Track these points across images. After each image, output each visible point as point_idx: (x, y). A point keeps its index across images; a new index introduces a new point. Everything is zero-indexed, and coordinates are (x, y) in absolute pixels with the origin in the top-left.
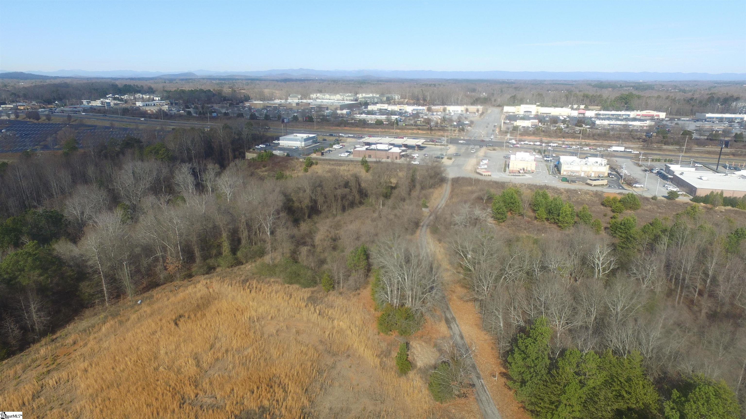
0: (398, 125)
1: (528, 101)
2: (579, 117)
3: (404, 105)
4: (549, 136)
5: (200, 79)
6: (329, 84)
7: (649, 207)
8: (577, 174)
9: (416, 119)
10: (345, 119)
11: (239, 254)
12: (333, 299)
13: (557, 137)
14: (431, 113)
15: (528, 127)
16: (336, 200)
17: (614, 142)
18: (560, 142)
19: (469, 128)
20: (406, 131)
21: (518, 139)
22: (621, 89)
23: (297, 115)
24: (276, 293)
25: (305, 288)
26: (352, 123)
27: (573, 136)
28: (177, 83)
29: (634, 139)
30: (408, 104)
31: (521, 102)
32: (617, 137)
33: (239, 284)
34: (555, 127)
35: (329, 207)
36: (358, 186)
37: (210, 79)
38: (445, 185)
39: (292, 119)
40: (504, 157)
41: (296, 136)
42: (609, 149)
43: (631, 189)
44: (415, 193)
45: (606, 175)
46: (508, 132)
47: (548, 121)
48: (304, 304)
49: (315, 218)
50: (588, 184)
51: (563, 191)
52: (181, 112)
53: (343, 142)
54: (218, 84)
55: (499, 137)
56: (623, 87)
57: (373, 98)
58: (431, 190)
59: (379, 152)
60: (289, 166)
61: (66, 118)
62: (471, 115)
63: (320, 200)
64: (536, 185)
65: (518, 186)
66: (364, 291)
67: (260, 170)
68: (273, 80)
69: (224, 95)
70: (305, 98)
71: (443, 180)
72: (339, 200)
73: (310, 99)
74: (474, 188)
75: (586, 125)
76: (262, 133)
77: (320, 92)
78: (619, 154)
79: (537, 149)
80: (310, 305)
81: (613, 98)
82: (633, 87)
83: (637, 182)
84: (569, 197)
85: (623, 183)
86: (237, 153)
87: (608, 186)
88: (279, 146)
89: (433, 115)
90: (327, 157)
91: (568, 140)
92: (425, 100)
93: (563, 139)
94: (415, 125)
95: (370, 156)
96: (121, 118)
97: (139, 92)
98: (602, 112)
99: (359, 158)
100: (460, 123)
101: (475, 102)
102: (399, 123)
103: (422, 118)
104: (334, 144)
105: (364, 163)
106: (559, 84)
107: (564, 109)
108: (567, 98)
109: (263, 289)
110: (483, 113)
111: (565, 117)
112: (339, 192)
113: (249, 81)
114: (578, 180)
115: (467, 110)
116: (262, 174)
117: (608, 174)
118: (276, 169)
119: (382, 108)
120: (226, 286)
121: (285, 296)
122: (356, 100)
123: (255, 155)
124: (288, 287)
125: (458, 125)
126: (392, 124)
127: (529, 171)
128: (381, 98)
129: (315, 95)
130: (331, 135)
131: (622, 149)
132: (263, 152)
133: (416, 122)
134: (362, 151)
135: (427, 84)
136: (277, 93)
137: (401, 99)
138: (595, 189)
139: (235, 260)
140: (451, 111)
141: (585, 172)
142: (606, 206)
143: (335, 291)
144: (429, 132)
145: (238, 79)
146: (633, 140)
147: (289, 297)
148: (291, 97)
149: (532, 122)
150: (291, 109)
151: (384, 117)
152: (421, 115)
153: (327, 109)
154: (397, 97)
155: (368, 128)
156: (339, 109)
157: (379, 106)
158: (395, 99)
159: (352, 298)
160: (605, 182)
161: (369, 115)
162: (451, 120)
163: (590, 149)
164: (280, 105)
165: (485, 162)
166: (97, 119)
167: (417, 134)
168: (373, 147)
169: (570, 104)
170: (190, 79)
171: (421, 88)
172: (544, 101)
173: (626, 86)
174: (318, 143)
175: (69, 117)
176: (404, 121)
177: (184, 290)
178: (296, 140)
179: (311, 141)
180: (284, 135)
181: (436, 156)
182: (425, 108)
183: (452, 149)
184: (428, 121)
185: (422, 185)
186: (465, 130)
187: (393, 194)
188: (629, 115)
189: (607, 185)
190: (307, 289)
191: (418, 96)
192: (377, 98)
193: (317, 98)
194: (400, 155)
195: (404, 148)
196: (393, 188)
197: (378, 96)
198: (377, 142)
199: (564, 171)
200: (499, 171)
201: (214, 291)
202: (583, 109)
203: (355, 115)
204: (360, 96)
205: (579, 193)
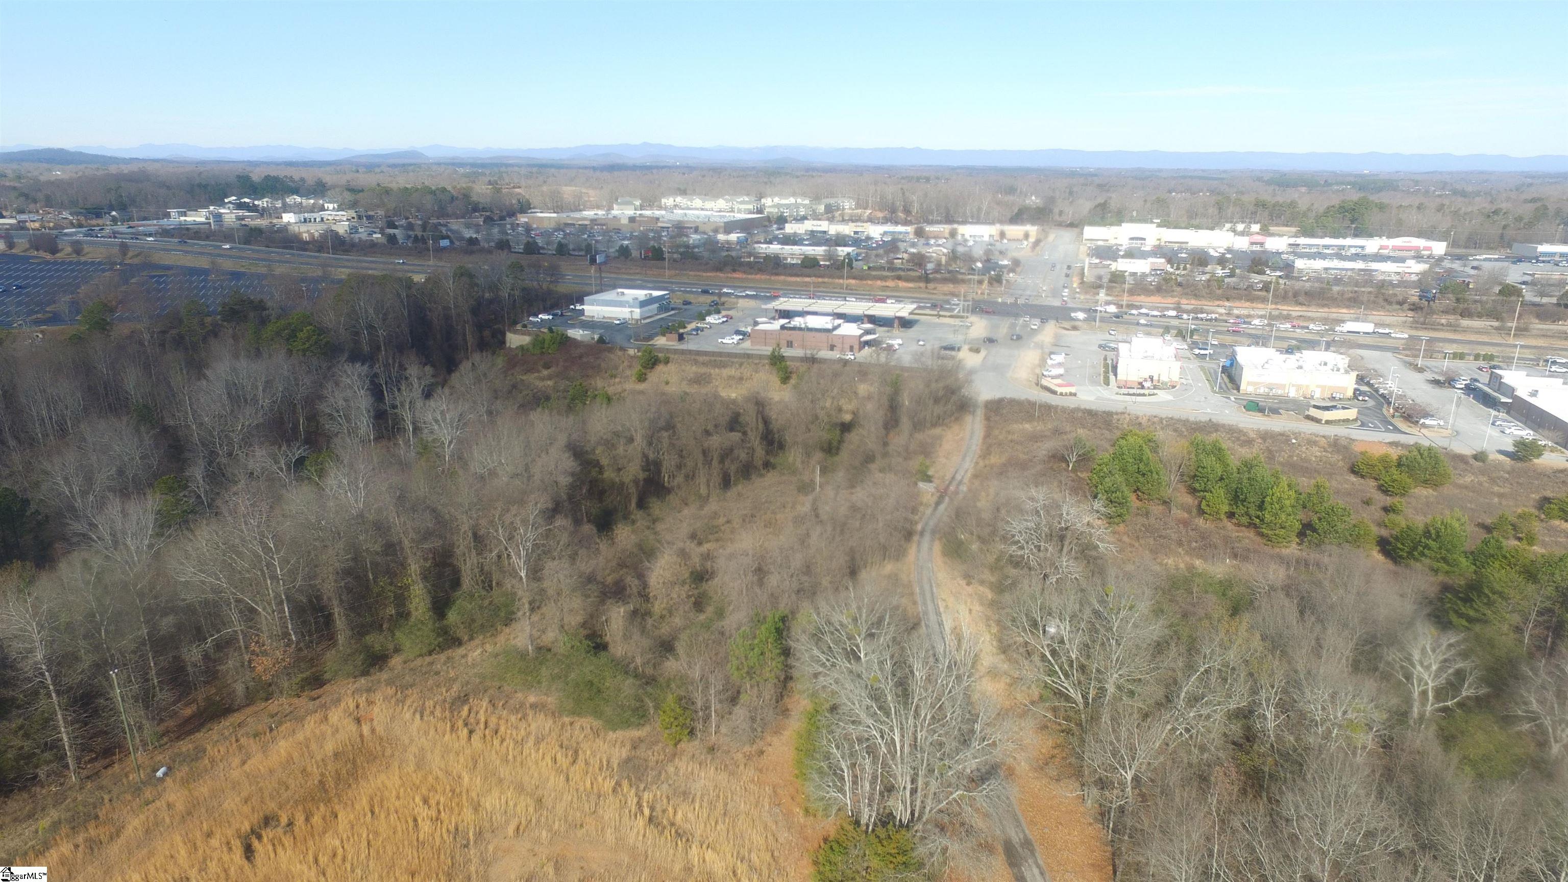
0: (852, 268)
1: (1135, 214)
2: (1252, 252)
3: (863, 222)
4: (1195, 295)
5: (432, 164)
6: (704, 176)
7: (1468, 479)
8: (1280, 392)
9: (892, 255)
10: (734, 254)
11: (452, 616)
12: (690, 769)
13: (1212, 296)
14: (922, 241)
15: (1144, 275)
16: (708, 462)
17: (1344, 311)
18: (1222, 311)
19: (1011, 275)
20: (870, 282)
21: (1124, 303)
22: (1326, 189)
23: (627, 246)
24: (538, 742)
25: (615, 730)
26: (749, 262)
27: (1248, 294)
28: (382, 172)
29: (1390, 303)
30: (870, 220)
31: (1119, 217)
32: (1349, 299)
33: (444, 710)
34: (1204, 273)
35: (690, 477)
36: (761, 426)
37: (454, 164)
38: (968, 419)
39: (617, 254)
40: (1100, 346)
41: (623, 294)
42: (1337, 328)
43: (1417, 433)
44: (899, 440)
45: (1350, 393)
46: (1100, 287)
47: (1184, 260)
48: (609, 785)
49: (656, 507)
50: (1309, 418)
51: (1252, 435)
52: (374, 236)
53: (729, 309)
54: (466, 175)
55: (1082, 297)
56: (1331, 185)
57: (797, 206)
58: (937, 431)
59: (813, 334)
60: (603, 365)
61: (116, 250)
62: (1013, 245)
63: (669, 462)
64: (1188, 421)
65: (1144, 421)
66: (775, 740)
67: (536, 374)
68: (586, 168)
69: (475, 198)
70: (651, 207)
71: (964, 407)
72: (715, 463)
73: (660, 208)
74: (1039, 427)
75: (1274, 269)
76: (545, 286)
77: (683, 192)
78: (1362, 340)
79: (1174, 327)
80: (625, 784)
81: (1321, 210)
82: (1354, 184)
83: (1427, 415)
84: (1270, 451)
85: (1393, 416)
86: (487, 333)
87: (1359, 423)
88: (583, 318)
89: (928, 244)
90: (691, 345)
91: (1237, 304)
92: (907, 211)
93: (1227, 304)
94: (890, 269)
95: (790, 344)
96: (240, 249)
97: (296, 191)
98: (1302, 241)
99: (764, 348)
100: (989, 263)
101: (1017, 218)
102: (855, 264)
103: (906, 252)
104: (709, 313)
105: (776, 360)
106: (1192, 177)
107: (1217, 232)
108: (1220, 209)
109: (502, 729)
110: (1037, 242)
111: (1222, 251)
112: (716, 441)
113: (535, 170)
114: (1282, 406)
115: (1002, 235)
116: (540, 384)
117: (1354, 393)
118: (572, 373)
119: (815, 229)
120: (408, 716)
121: (559, 756)
122: (760, 211)
123: (525, 340)
124: (571, 724)
125: (985, 270)
126: (839, 267)
127: (1166, 384)
128: (814, 207)
129: (671, 200)
130: (705, 292)
131: (1369, 327)
132: (546, 330)
133: (891, 262)
134: (772, 332)
135: (912, 178)
136: (592, 195)
137: (856, 208)
138: (1331, 431)
139: (438, 635)
140: (967, 236)
141: (1299, 387)
142: (1362, 477)
143: (697, 743)
144: (922, 285)
145: (512, 165)
146: (1387, 307)
147: (570, 759)
148: (618, 204)
149: (1152, 263)
150: (618, 231)
151: (819, 251)
152: (902, 246)
153: (696, 230)
154: (848, 205)
155: (785, 275)
156: (721, 230)
157: (809, 225)
158: (844, 209)
159: (742, 767)
160: (1352, 414)
161: (787, 244)
162: (969, 259)
163: (1294, 327)
164: (594, 221)
165: (1059, 358)
166: (187, 252)
167: (897, 289)
168: (797, 321)
169: (1227, 222)
170: (411, 165)
171: (900, 186)
172: (1168, 215)
173: (1337, 184)
174: (673, 309)
175: (124, 248)
176: (866, 259)
177: (294, 731)
178: (621, 304)
179: (657, 305)
180: (597, 292)
181: (944, 344)
182: (910, 229)
183: (979, 327)
184: (919, 260)
185: (916, 419)
186: (1004, 282)
187: (845, 445)
188: (1363, 247)
189: (1356, 420)
190: (620, 734)
191: (893, 203)
192: (804, 206)
193: (675, 206)
194: (860, 342)
195: (869, 326)
196: (846, 428)
197: (807, 202)
198: (805, 309)
199: (1249, 383)
200: (1094, 382)
201: (373, 731)
202: (1258, 233)
203: (756, 245)
204: (767, 202)
205: (1294, 441)
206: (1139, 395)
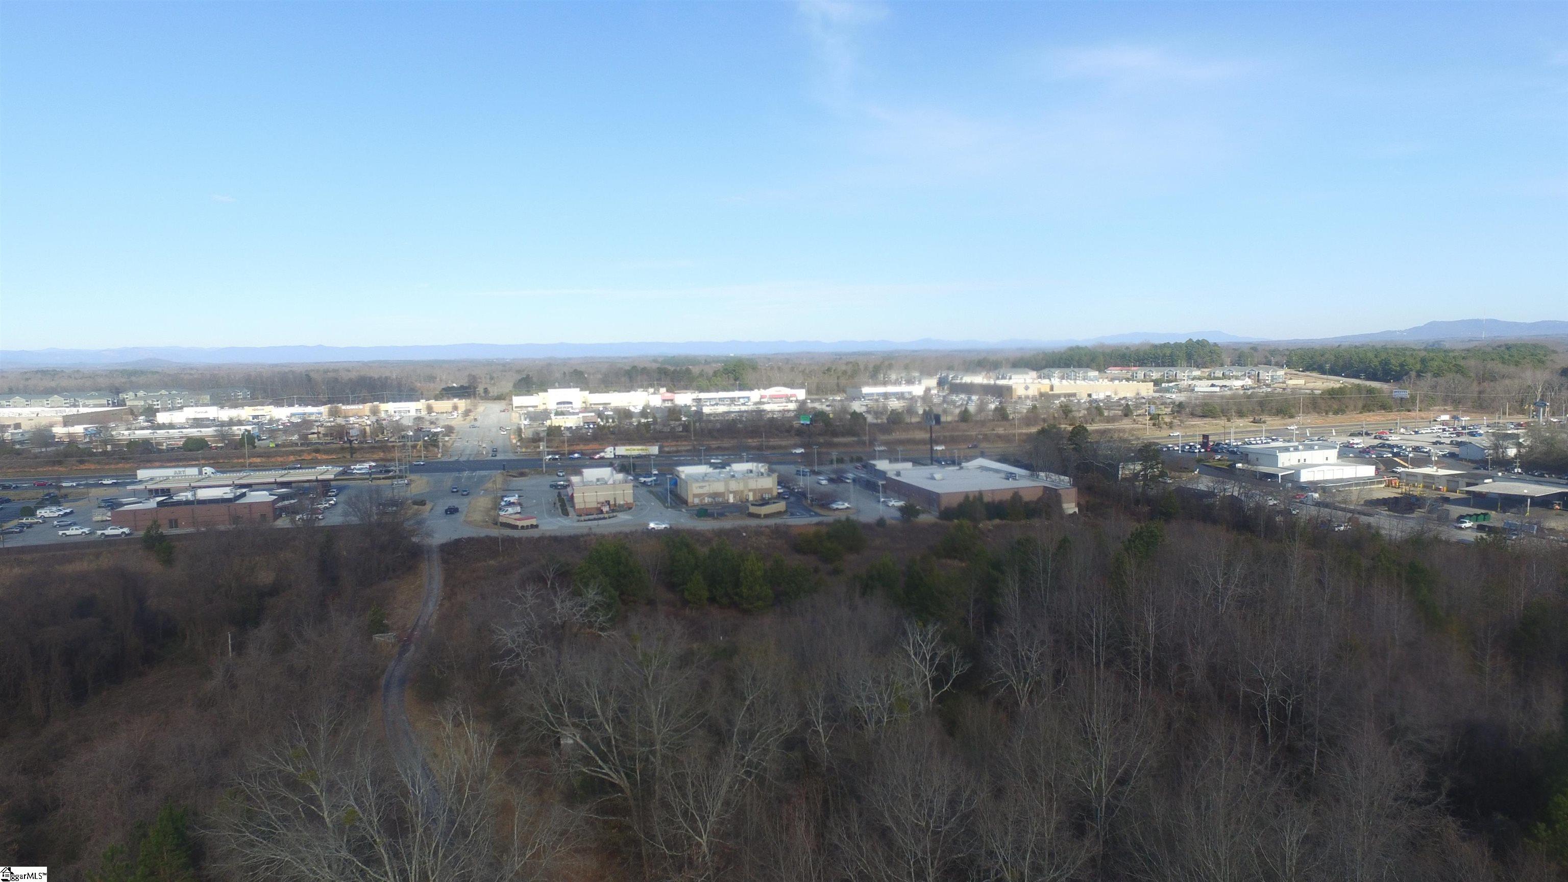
0: (254, 446)
2: (666, 406)
3: (264, 406)
4: (628, 440)
7: (880, 540)
9: (304, 432)
10: (80, 446)
13: (644, 440)
15: (579, 428)
19: (447, 439)
26: (105, 451)
27: (674, 435)
30: (274, 404)
34: (631, 423)
38: (423, 567)
40: (551, 486)
43: (831, 514)
45: (776, 492)
46: (539, 440)
47: (611, 416)
50: (751, 515)
55: (523, 450)
58: (388, 584)
62: (443, 417)
71: (415, 554)
74: (505, 560)
83: (834, 501)
85: (811, 505)
87: (789, 513)
95: (174, 523)
98: (703, 395)
99: (134, 531)
100: (421, 431)
101: (441, 395)
102: (258, 443)
103: (321, 427)
104: (41, 507)
105: (155, 541)
107: (632, 394)
108: (630, 379)
110: (468, 412)
111: (641, 407)
114: (726, 509)
115: (430, 409)
119: (199, 415)
125: (418, 437)
126: (236, 447)
127: (620, 506)
133: (304, 438)
134: (144, 511)
137: (253, 395)
140: (392, 413)
141: (735, 493)
142: (805, 553)
144: (346, 455)
149: (583, 418)
151: (208, 432)
152: (315, 424)
157: (191, 413)
158: (236, 395)
160: (781, 506)
161: (160, 430)
162: (397, 429)
169: (639, 386)
181: (384, 502)
182: (322, 409)
184: (338, 432)
186: (441, 445)
188: (749, 397)
189: (786, 512)
194: (275, 509)
195: (282, 491)
199: (693, 497)
200: (552, 514)
202: (666, 394)
203: (114, 433)
205: (744, 534)
206: (600, 519)
